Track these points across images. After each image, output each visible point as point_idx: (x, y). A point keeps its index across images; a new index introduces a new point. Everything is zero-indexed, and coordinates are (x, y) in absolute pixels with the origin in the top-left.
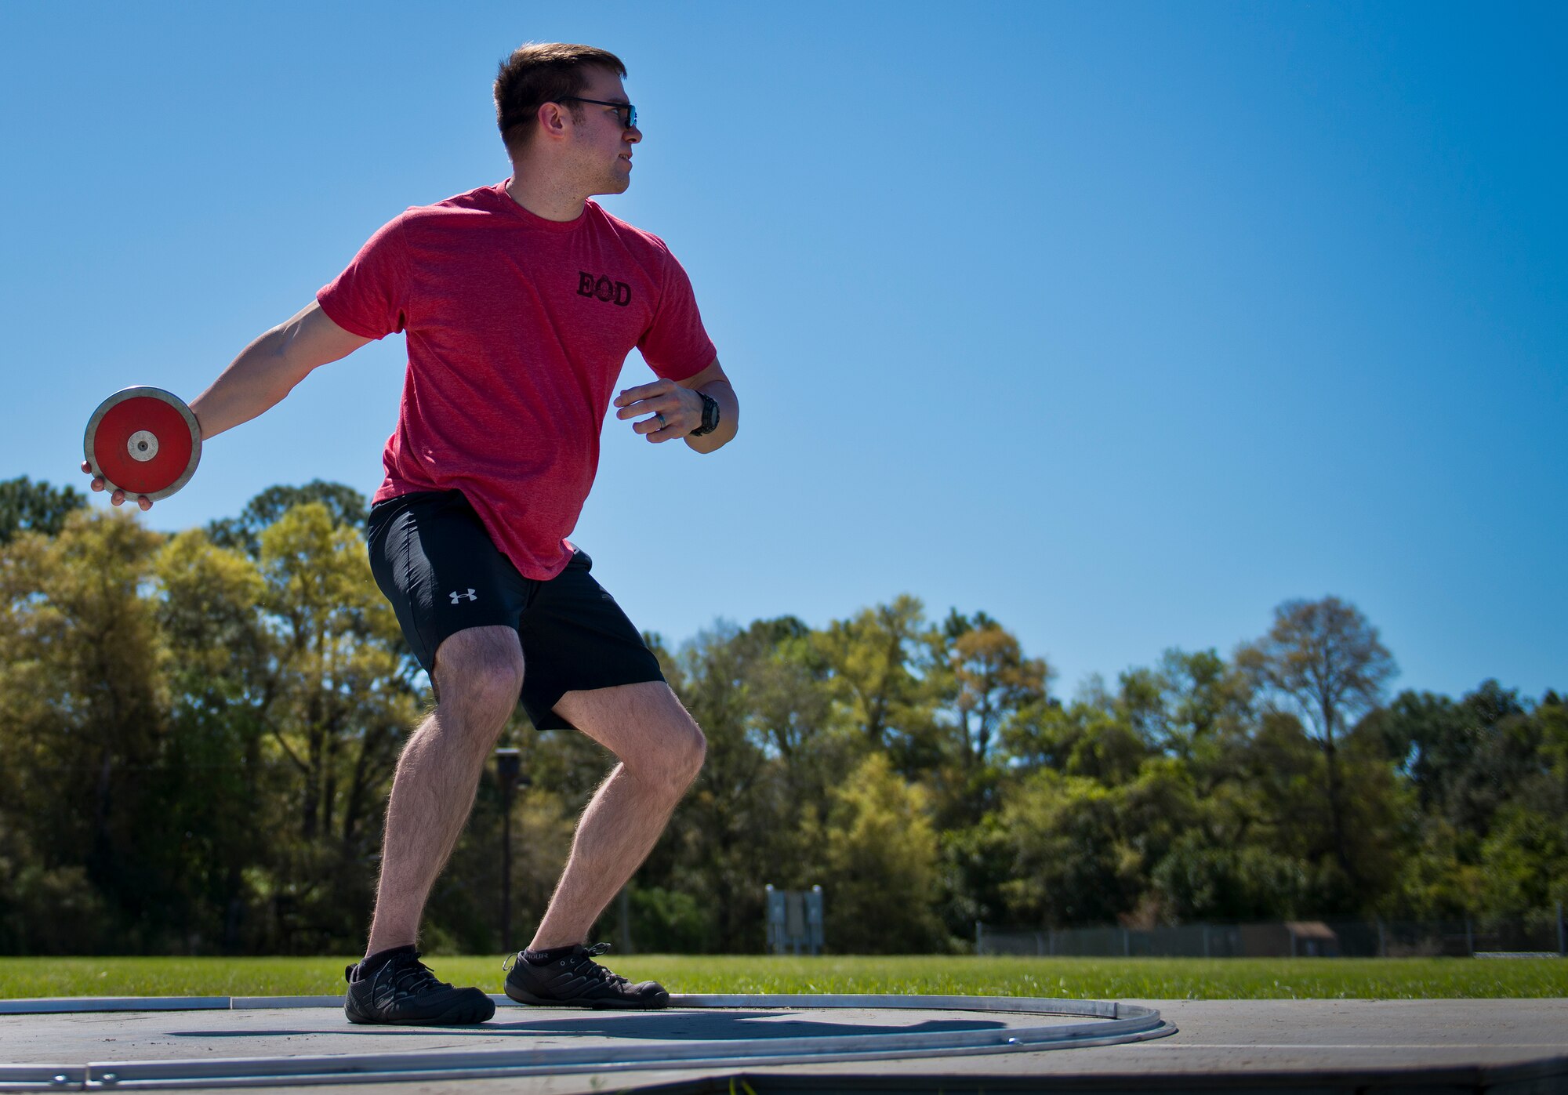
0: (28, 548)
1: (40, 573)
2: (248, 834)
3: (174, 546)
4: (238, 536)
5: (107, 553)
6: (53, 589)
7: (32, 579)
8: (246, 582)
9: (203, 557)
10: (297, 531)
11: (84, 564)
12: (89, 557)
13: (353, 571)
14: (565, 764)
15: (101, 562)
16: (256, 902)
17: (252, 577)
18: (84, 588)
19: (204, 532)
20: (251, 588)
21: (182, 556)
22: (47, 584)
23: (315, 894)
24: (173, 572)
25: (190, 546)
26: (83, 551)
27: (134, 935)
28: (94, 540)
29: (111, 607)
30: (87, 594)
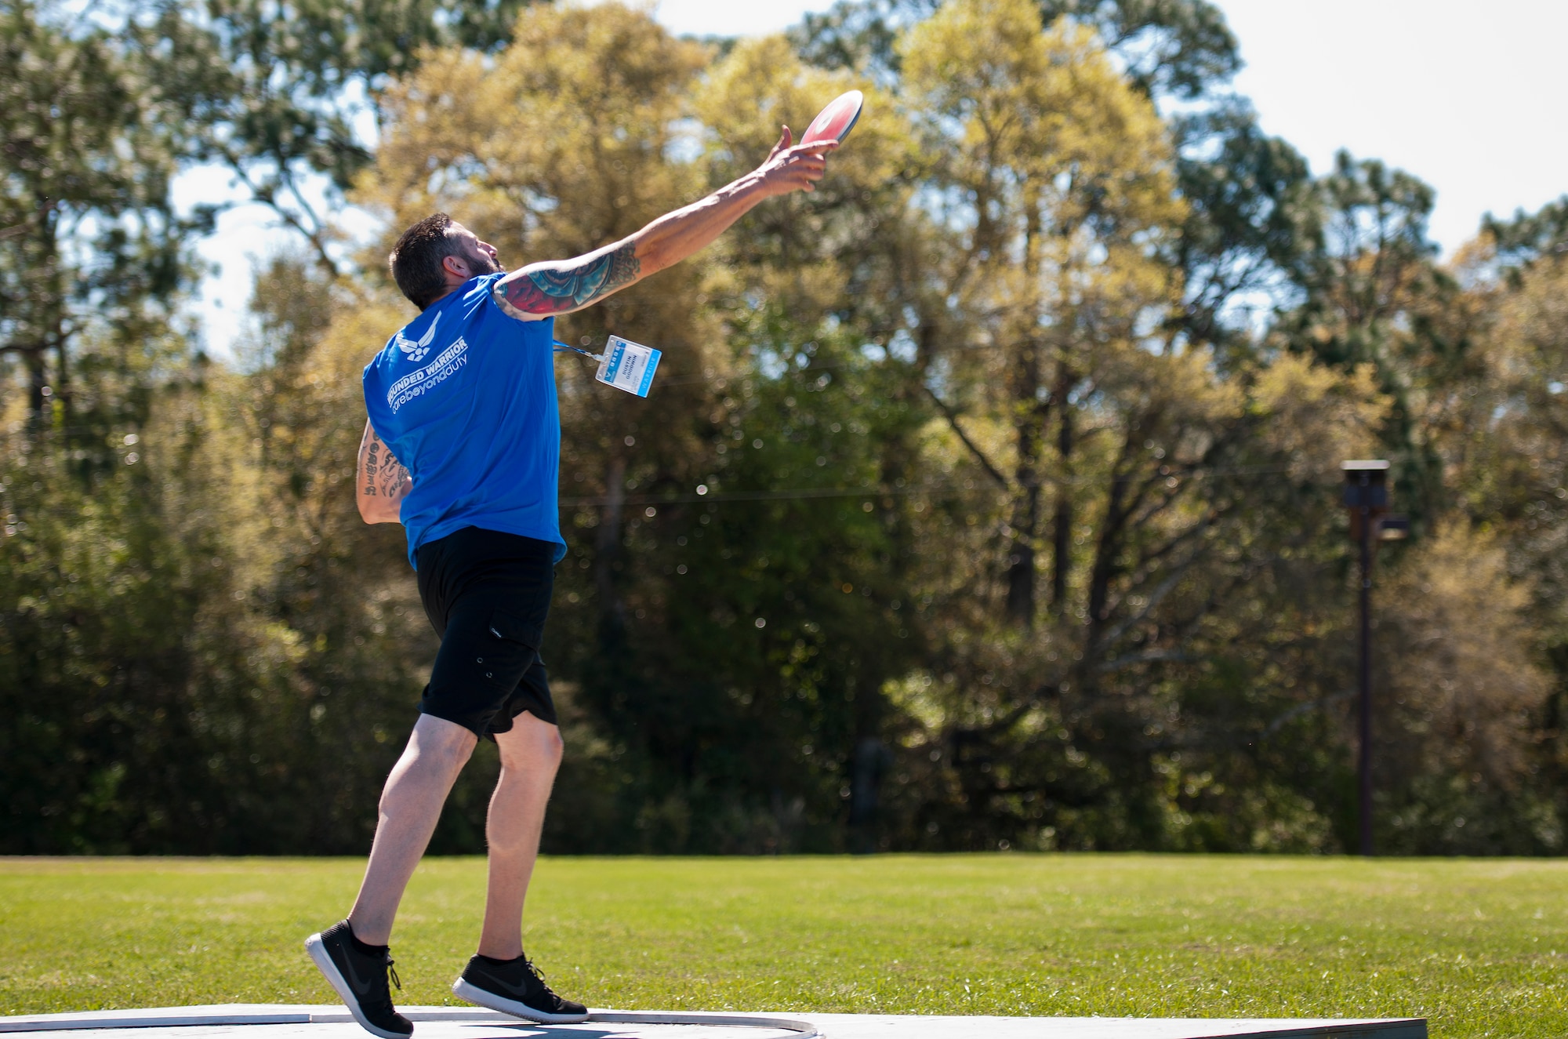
0: (447, 81)
1: (470, 125)
2: (891, 616)
3: (734, 65)
4: (860, 39)
5: (600, 86)
6: (502, 158)
7: (459, 137)
8: (873, 136)
9: (786, 92)
10: (973, 32)
11: (558, 106)
12: (566, 91)
13: (1082, 108)
14: (1536, 464)
15: (591, 104)
16: (915, 740)
17: (885, 125)
18: (558, 155)
19: (790, 39)
20: (884, 146)
21: (746, 89)
22: (485, 148)
23: (1032, 722)
24: (731, 121)
25: (762, 68)
26: (552, 82)
27: (674, 808)
28: (576, 65)
29: (612, 189)
30: (563, 168)
